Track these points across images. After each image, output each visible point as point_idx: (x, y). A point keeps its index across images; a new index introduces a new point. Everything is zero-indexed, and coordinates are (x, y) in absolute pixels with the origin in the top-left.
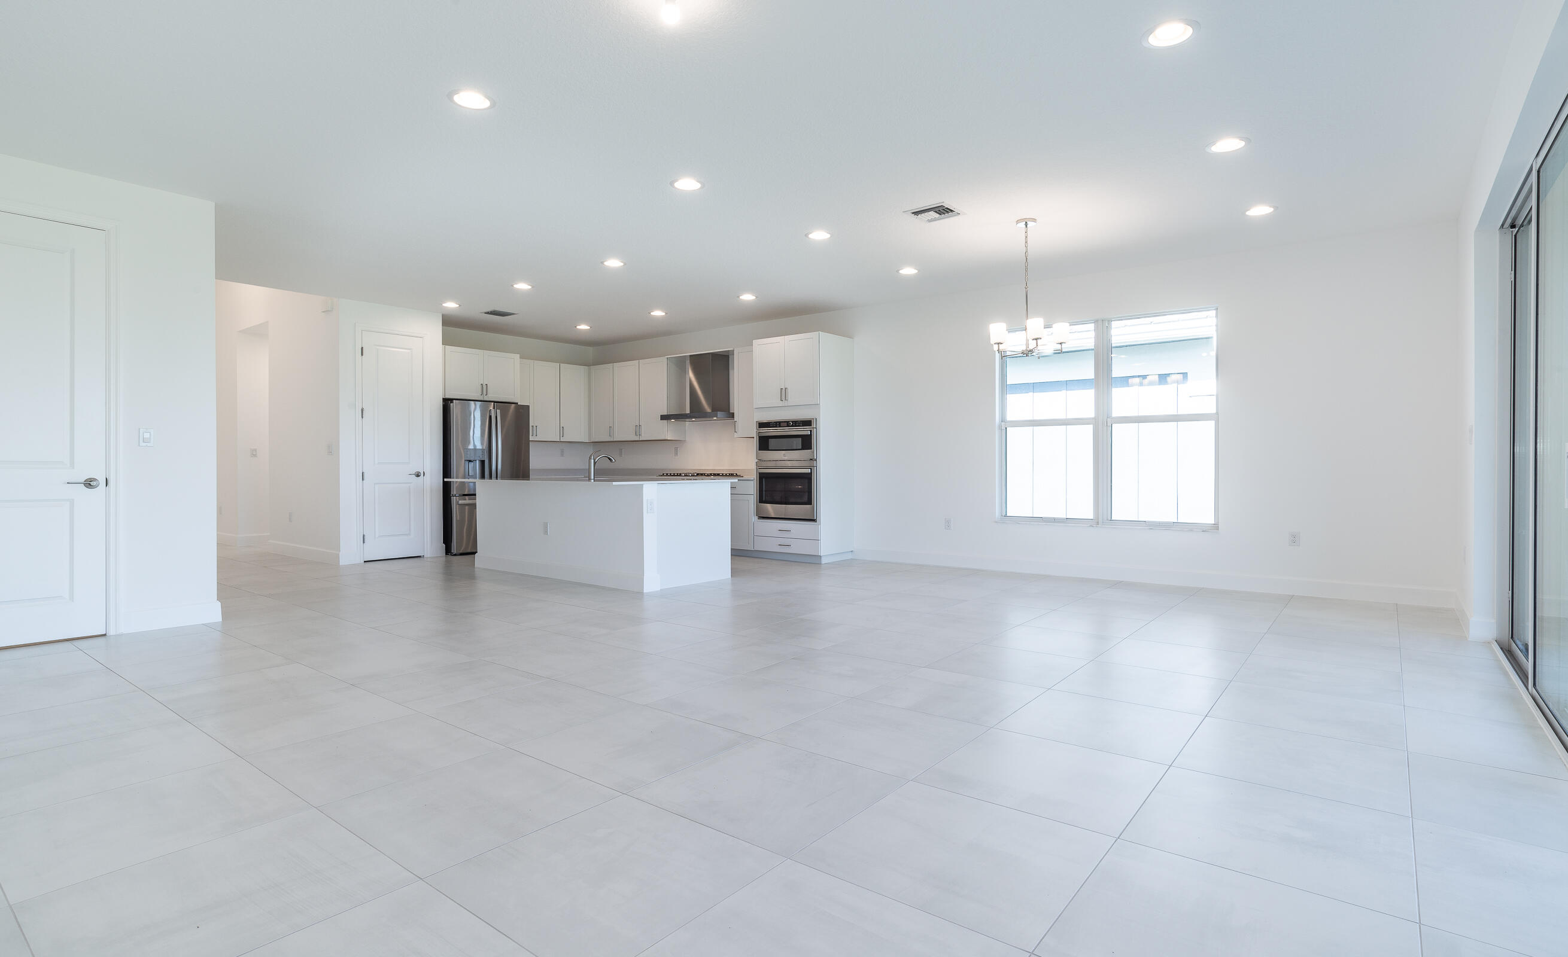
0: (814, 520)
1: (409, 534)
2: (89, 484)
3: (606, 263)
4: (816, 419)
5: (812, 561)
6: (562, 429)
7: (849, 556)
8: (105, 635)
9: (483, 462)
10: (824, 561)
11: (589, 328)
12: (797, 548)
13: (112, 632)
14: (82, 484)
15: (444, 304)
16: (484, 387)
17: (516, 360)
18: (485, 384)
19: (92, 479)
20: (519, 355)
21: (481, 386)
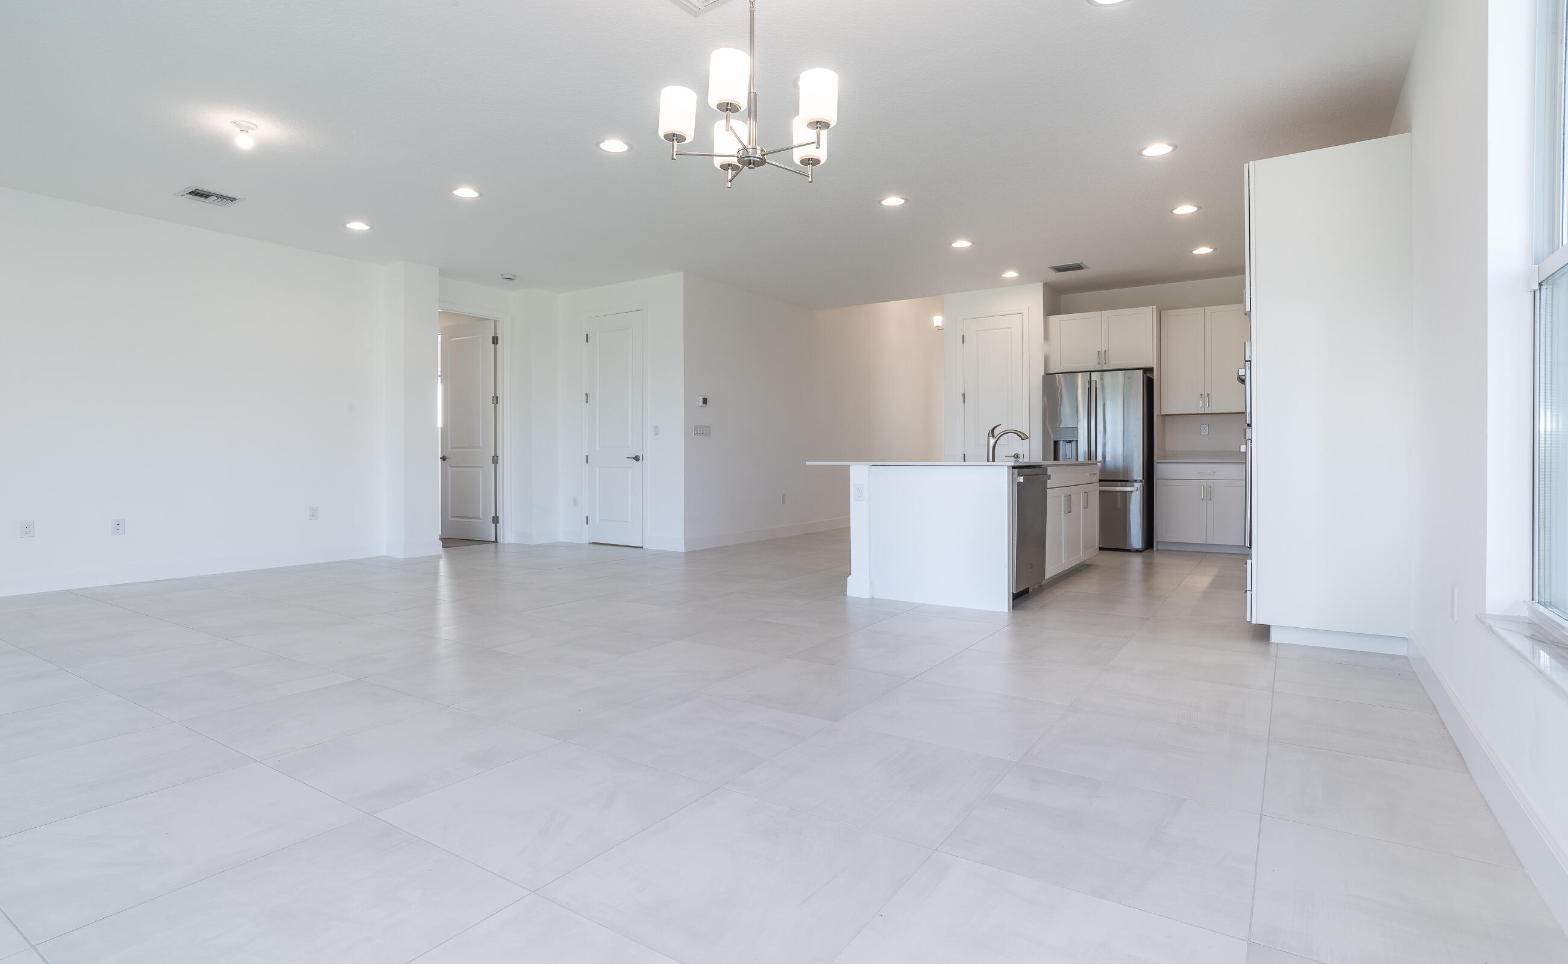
2: (637, 458)
8: (642, 547)
14: (634, 458)
15: (1004, 276)
16: (1102, 355)
17: (1148, 314)
18: (1103, 351)
19: (637, 456)
20: (1155, 307)
21: (1099, 355)
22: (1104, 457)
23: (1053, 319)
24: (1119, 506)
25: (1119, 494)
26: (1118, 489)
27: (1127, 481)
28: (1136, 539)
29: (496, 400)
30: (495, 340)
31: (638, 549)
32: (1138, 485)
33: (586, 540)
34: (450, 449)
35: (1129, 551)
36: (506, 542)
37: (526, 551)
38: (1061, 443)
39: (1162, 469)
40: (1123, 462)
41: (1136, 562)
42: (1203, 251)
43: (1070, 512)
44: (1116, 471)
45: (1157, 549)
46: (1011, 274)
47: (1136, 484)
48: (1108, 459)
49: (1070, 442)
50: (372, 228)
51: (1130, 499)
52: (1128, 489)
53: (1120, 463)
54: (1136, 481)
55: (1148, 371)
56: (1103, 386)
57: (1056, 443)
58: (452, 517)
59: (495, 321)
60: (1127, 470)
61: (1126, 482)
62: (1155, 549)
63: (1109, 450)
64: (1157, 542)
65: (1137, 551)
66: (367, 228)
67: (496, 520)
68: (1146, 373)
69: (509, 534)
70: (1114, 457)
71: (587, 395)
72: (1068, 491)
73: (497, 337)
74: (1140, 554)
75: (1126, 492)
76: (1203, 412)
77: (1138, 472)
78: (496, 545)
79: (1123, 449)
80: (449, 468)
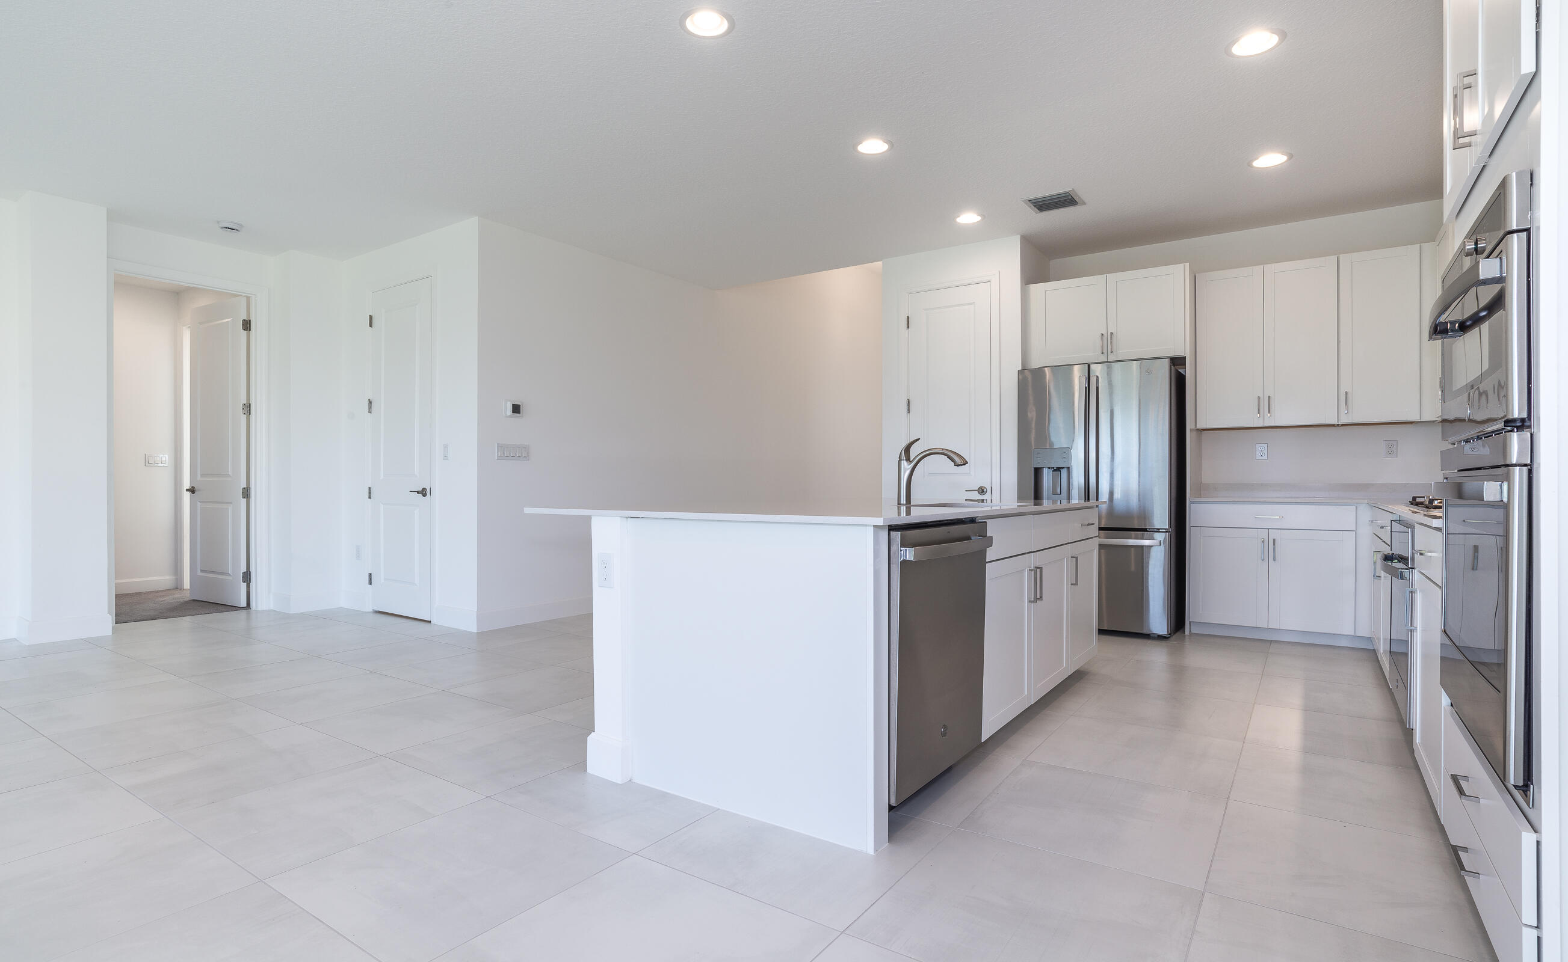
2: (423, 492)
14: (418, 492)
15: (959, 220)
16: (1108, 340)
17: (1177, 276)
18: (1109, 334)
19: (424, 489)
20: (1187, 264)
21: (1102, 338)
22: (1111, 494)
23: (1037, 289)
24: (1133, 568)
25: (1133, 549)
26: (1131, 542)
27: (1145, 530)
28: (1158, 620)
29: (247, 408)
30: (247, 325)
31: (422, 624)
32: (1160, 537)
33: (369, 608)
34: (199, 478)
35: (1147, 636)
36: (259, 609)
37: (283, 619)
38: (1045, 471)
39: (1195, 512)
40: (1139, 501)
41: (1157, 657)
42: (1270, 160)
43: (1041, 597)
44: (1128, 515)
45: (1191, 634)
46: (969, 218)
47: (1157, 535)
48: (1117, 495)
49: (1058, 469)
51: (1148, 558)
52: (1146, 542)
53: (1134, 502)
54: (1158, 530)
55: (1177, 362)
56: (1110, 385)
57: (1038, 472)
58: (202, 571)
59: (248, 299)
60: (1144, 514)
61: (1143, 531)
62: (1187, 633)
63: (1120, 483)
64: (1190, 622)
65: (1161, 638)
67: (247, 577)
68: (1174, 365)
69: (264, 599)
70: (1126, 494)
71: (370, 402)
72: (1033, 560)
73: (250, 321)
74: (1164, 643)
75: (1142, 546)
76: (1261, 425)
77: (1161, 516)
78: (249, 614)
79: (1139, 482)
80: (199, 503)
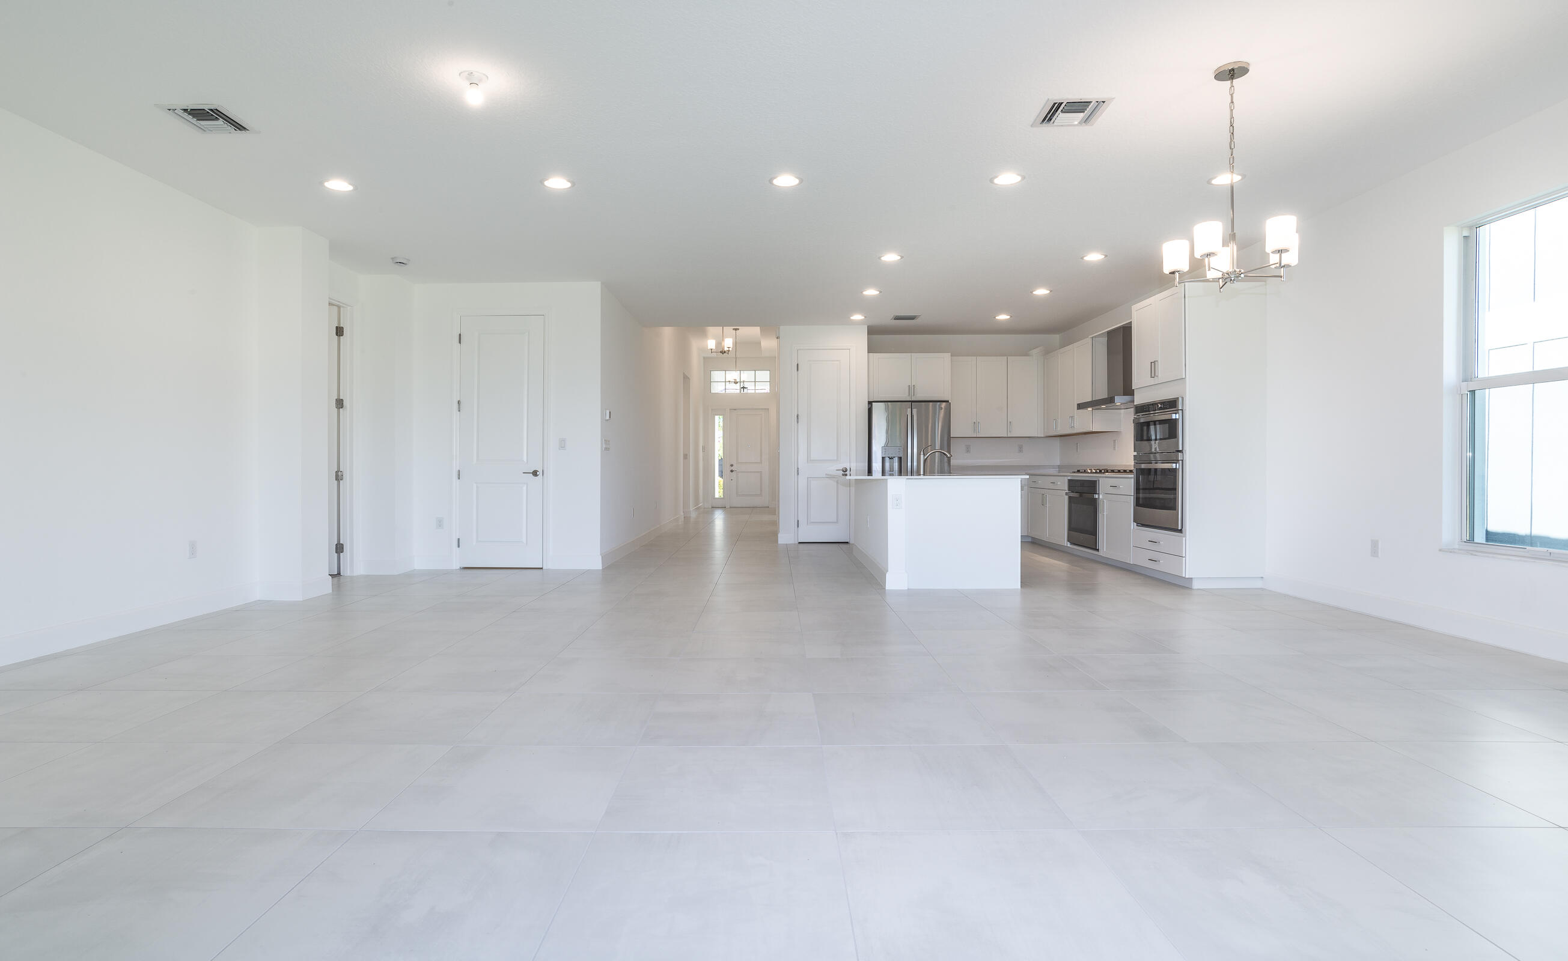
0: (1180, 531)
1: (837, 522)
2: (535, 473)
3: (882, 258)
4: (1183, 398)
5: (1178, 585)
6: (1009, 424)
7: (1259, 584)
8: (542, 568)
9: (900, 459)
10: (1196, 585)
11: (1009, 317)
12: (1165, 565)
13: (544, 568)
14: (530, 473)
15: (852, 318)
16: (911, 389)
17: (946, 359)
18: (912, 386)
19: (536, 471)
20: (950, 353)
23: (873, 356)
29: (340, 403)
30: (338, 331)
31: (536, 571)
33: (456, 565)
36: (354, 574)
38: (886, 459)
46: (858, 317)
49: (892, 458)
50: (356, 188)
59: (340, 308)
66: (351, 188)
67: (339, 548)
69: (359, 565)
71: (459, 402)
73: (342, 328)
